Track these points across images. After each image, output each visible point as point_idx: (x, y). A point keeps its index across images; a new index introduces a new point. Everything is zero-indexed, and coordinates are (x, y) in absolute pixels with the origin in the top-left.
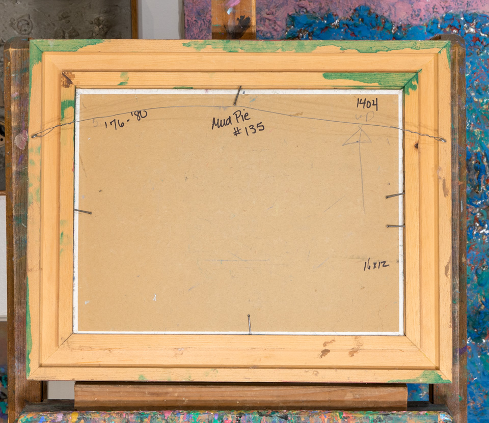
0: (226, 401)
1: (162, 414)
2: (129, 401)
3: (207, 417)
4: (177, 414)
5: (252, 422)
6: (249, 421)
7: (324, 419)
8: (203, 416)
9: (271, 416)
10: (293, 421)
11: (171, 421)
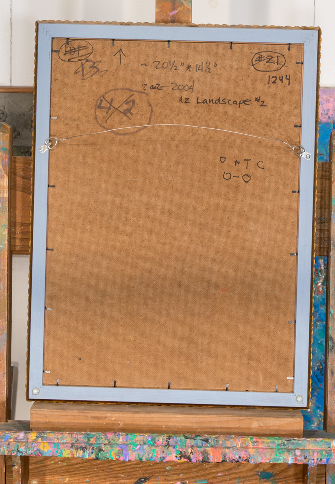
1: (105, 435)
3: (142, 438)
4: (117, 435)
5: (179, 443)
6: (177, 443)
7: (239, 442)
8: (139, 437)
9: (195, 439)
10: (212, 443)
11: (112, 441)
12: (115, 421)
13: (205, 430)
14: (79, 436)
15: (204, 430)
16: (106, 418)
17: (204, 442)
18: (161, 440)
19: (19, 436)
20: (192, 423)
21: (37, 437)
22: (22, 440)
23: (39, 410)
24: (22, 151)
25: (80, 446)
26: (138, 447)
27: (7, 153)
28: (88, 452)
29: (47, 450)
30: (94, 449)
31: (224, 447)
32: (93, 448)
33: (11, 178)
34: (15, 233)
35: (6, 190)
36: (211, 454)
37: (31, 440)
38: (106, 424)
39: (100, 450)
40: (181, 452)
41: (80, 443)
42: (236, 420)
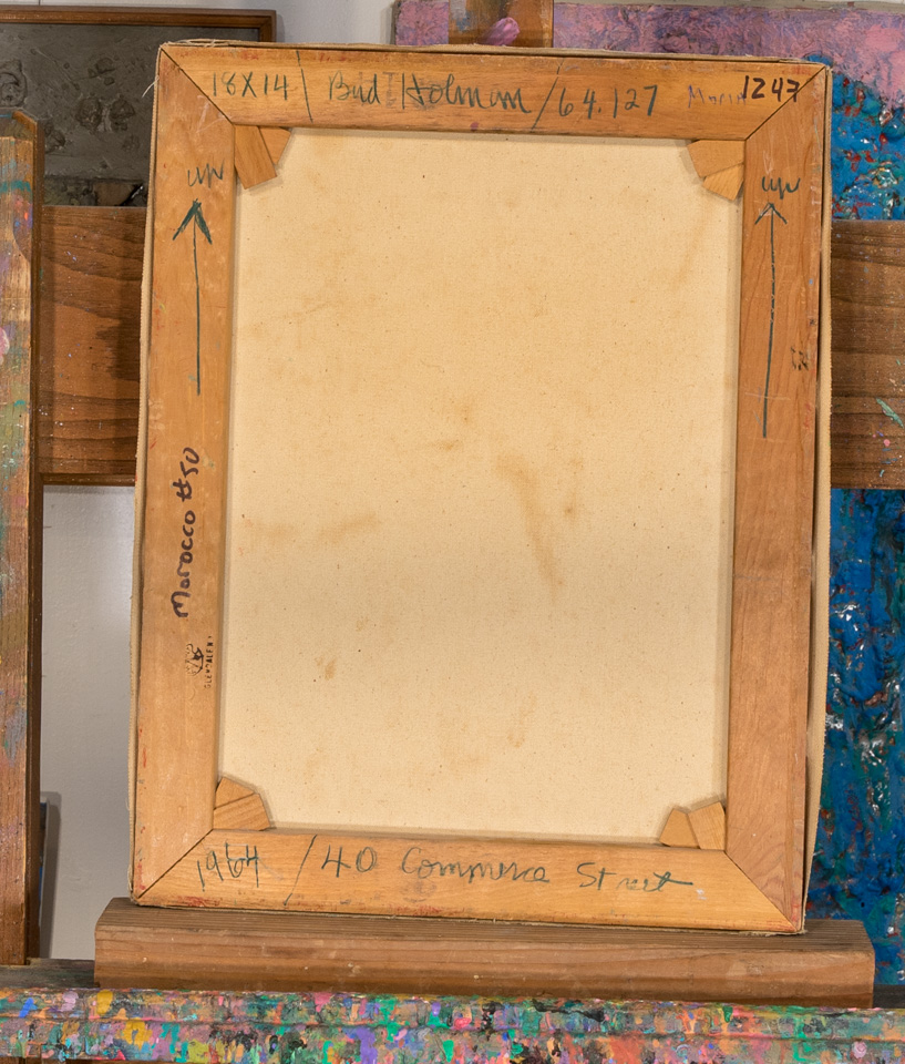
1: (310, 1001)
2: (222, 966)
3: (415, 1010)
4: (344, 1003)
5: (520, 1023)
6: (513, 1022)
7: (690, 1021)
8: (405, 1007)
9: (564, 1012)
10: (615, 1023)
11: (329, 1018)
12: (337, 960)
13: (596, 986)
14: (233, 1005)
15: (591, 987)
16: (310, 951)
17: (591, 1021)
18: (469, 1016)
19: (62, 1002)
20: (557, 965)
21: (115, 1007)
22: (72, 1015)
23: (119, 928)
24: (71, 189)
25: (237, 1031)
26: (403, 1033)
27: (29, 195)
28: (258, 1048)
29: (141, 1041)
30: (276, 1042)
31: (648, 1036)
32: (275, 1036)
33: (39, 268)
34: (51, 424)
35: (26, 301)
36: (612, 1055)
37: (96, 1016)
38: (312, 969)
39: (295, 1043)
40: (526, 1049)
41: (236, 1024)
42: (683, 959)
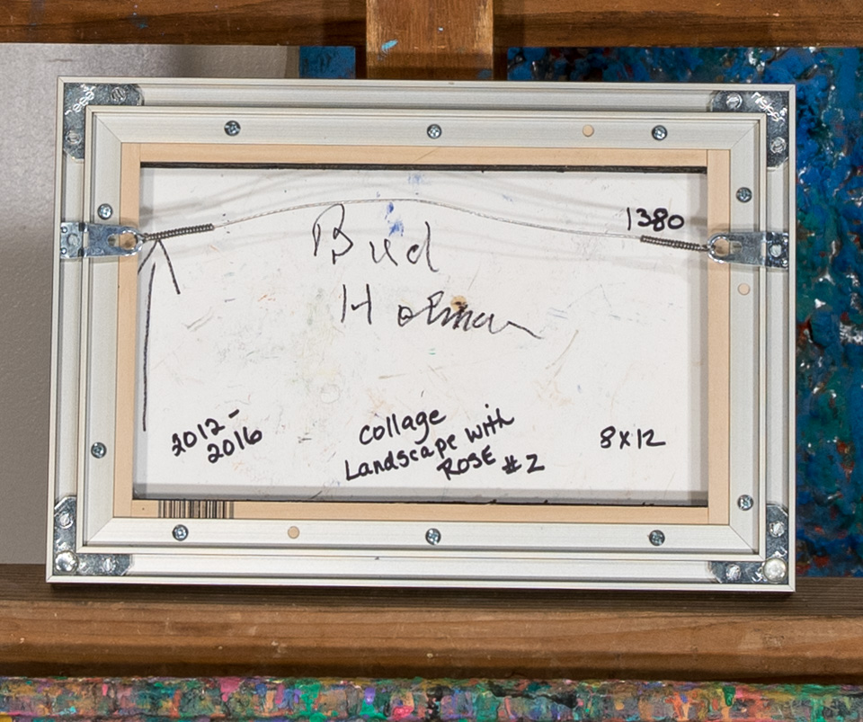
0: (397, 650)
1: (214, 688)
2: (117, 647)
3: (343, 697)
4: (256, 690)
5: (473, 712)
6: (465, 710)
7: (683, 705)
8: (332, 694)
9: (528, 697)
10: (590, 710)
11: (238, 709)
17: (561, 708)
18: (410, 703)
38: (227, 648)
41: (124, 718)
42: (684, 630)
